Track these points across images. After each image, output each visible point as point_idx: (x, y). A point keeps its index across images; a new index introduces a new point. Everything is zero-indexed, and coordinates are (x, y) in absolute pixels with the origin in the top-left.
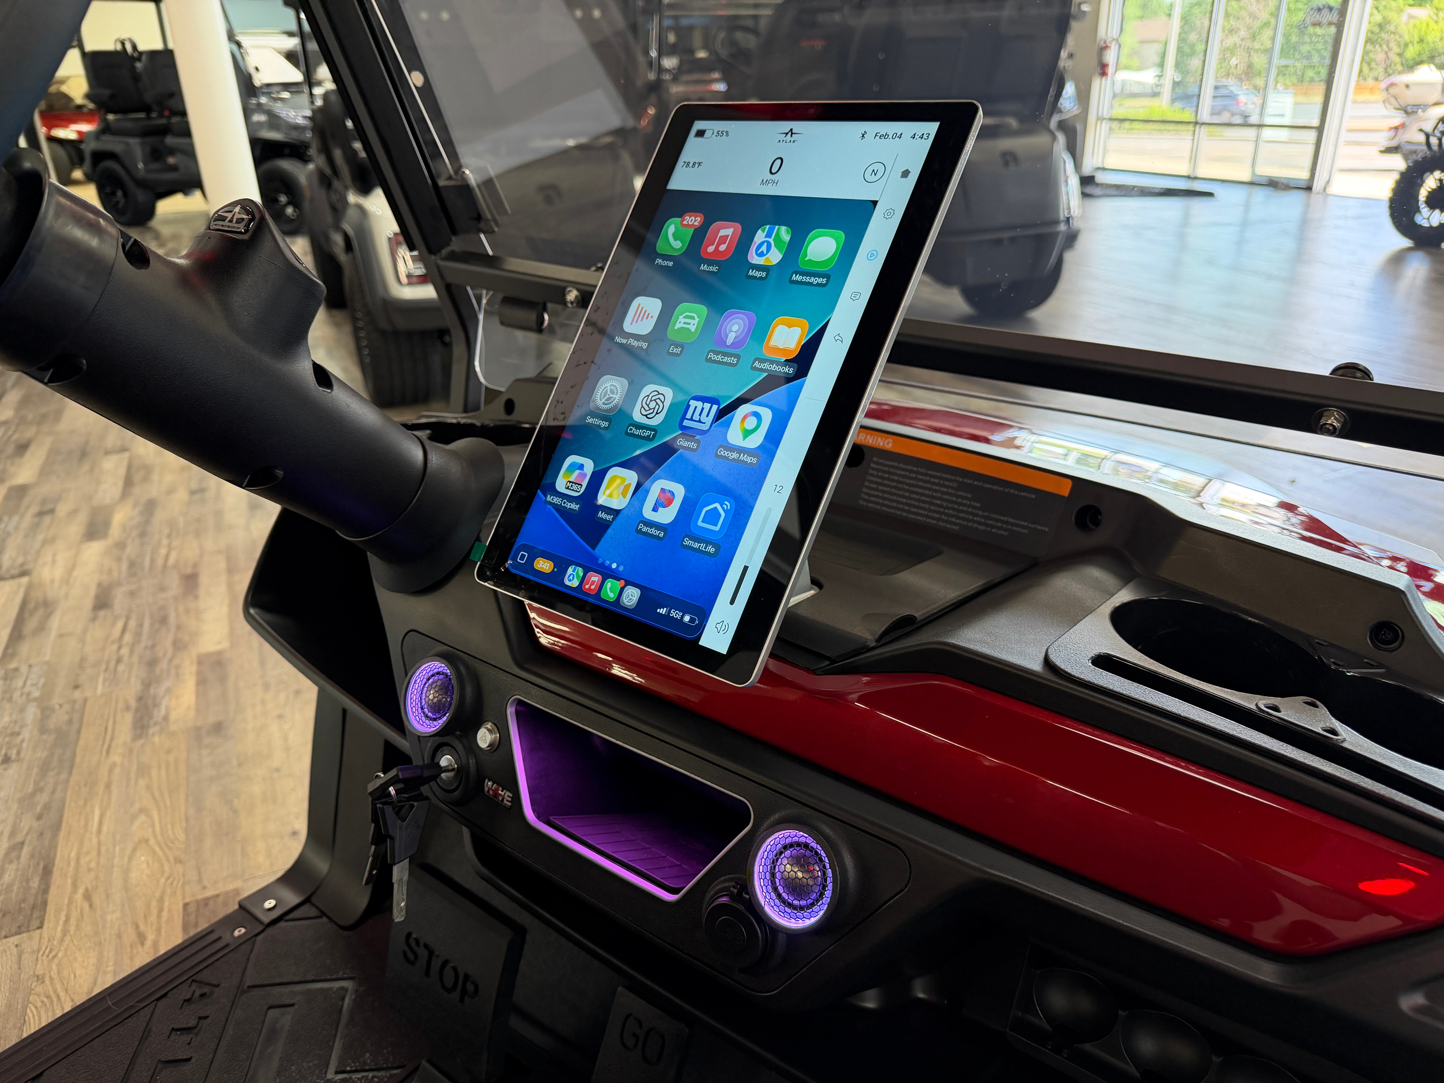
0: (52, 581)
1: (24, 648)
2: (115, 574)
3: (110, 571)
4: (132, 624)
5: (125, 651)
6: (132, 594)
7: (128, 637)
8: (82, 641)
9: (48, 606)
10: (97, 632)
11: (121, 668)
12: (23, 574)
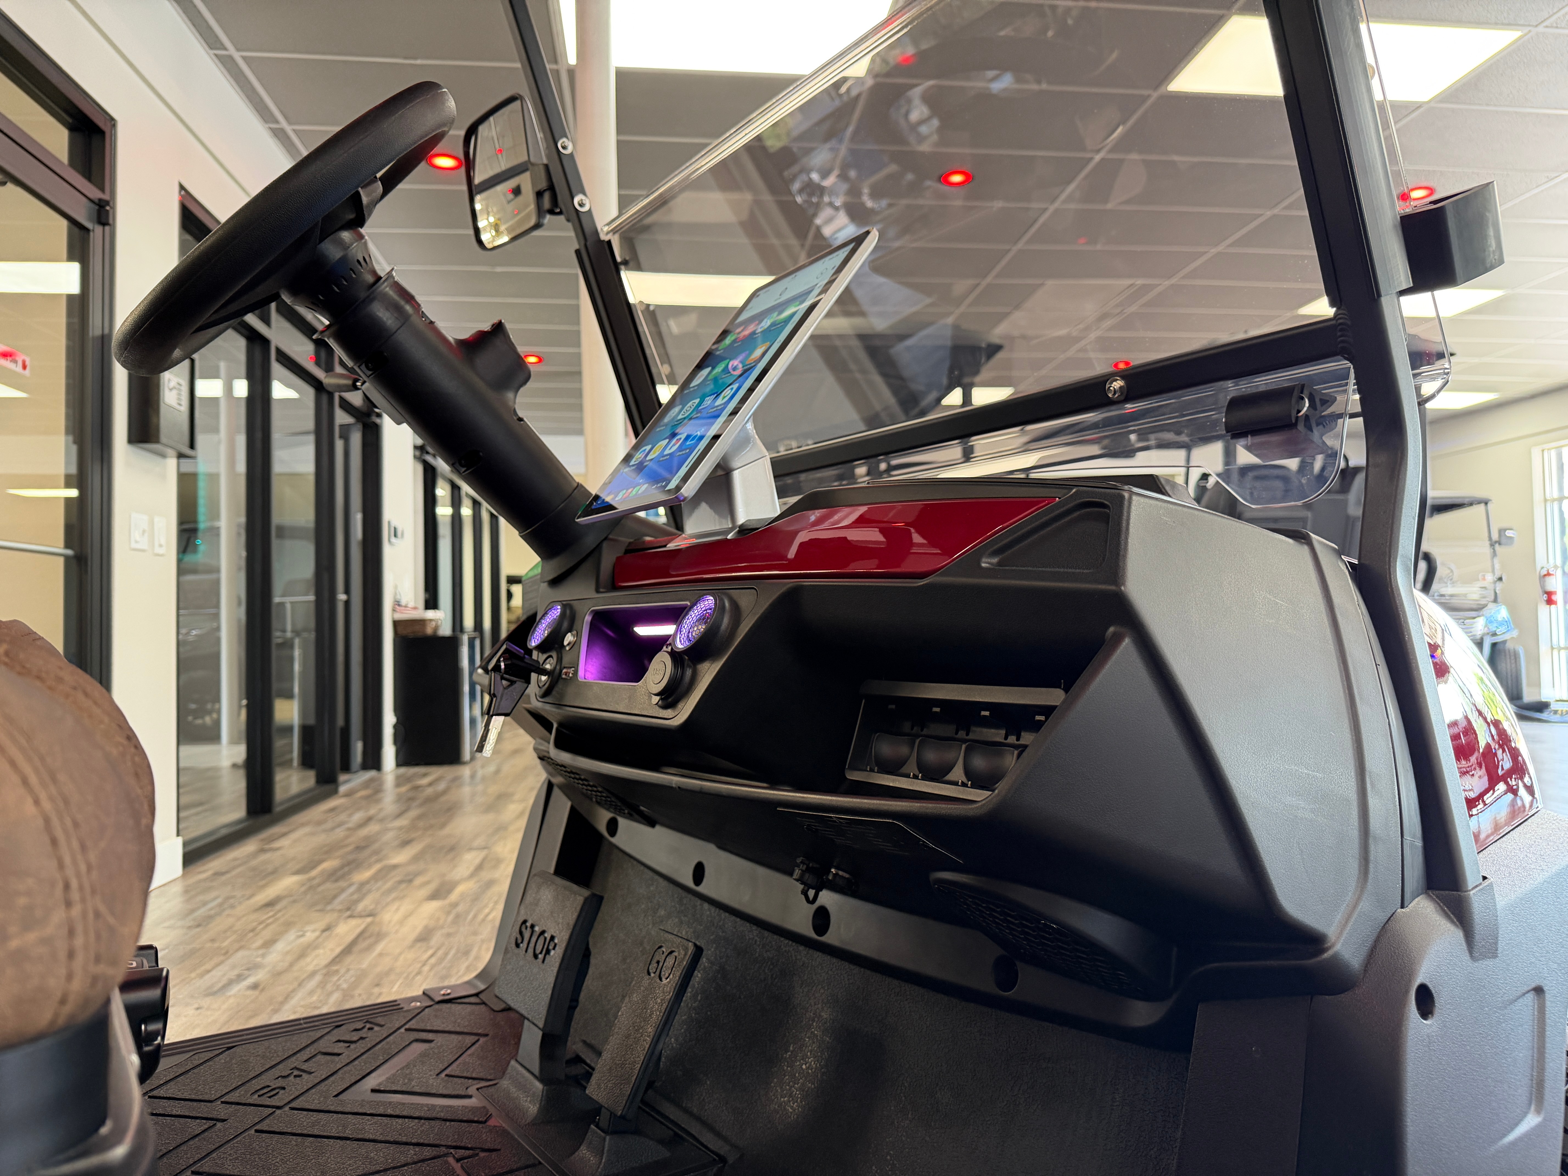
0: (390, 922)
1: (349, 959)
2: (441, 922)
3: (438, 919)
4: (440, 953)
5: (426, 968)
6: (449, 935)
7: (433, 960)
8: (396, 959)
9: (380, 936)
10: (410, 955)
11: (419, 977)
12: (370, 915)
